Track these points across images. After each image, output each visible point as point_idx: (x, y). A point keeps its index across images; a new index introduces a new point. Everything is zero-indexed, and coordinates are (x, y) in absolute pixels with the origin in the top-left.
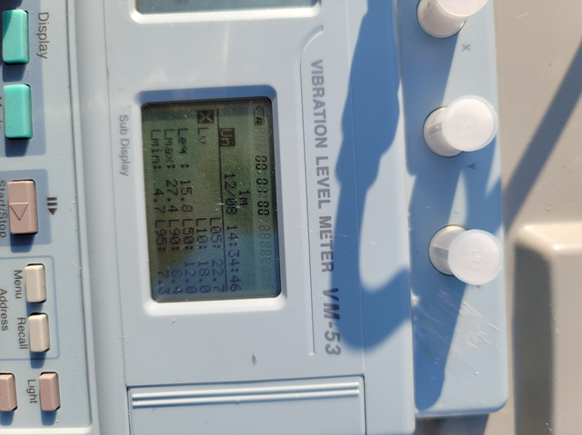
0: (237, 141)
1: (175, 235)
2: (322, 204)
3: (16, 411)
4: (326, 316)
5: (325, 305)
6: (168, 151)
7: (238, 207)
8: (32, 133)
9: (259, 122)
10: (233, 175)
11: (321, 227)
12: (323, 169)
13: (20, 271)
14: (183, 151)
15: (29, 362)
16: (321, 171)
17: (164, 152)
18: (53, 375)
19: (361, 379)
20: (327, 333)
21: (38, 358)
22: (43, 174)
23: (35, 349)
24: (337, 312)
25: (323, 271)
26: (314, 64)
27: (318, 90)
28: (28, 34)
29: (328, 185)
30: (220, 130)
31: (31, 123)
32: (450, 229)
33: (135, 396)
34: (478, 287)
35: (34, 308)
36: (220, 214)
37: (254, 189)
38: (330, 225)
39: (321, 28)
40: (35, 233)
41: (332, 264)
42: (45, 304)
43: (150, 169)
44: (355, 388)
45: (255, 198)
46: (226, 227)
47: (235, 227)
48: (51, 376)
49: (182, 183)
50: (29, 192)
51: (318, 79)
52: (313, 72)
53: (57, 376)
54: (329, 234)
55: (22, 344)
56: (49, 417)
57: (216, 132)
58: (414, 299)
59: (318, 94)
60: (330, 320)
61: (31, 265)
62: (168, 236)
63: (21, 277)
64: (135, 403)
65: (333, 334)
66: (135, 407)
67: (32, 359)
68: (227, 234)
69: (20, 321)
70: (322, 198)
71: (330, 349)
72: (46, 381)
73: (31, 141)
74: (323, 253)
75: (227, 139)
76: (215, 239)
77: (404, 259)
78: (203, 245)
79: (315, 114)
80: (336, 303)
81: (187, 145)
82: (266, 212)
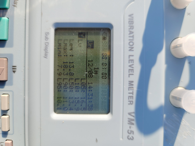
0: (95, 46)
5: (128, 118)
6: (65, 49)
8: (8, 38)
10: (92, 61)
11: (129, 85)
12: (131, 60)
14: (71, 49)
18: (11, 141)
20: (128, 131)
21: (5, 134)
22: (11, 56)
23: (4, 130)
24: (133, 122)
25: (129, 104)
26: (130, 16)
31: (8, 34)
32: (179, 88)
35: (4, 113)
37: (101, 67)
38: (133, 85)
42: (9, 111)
46: (87, 83)
49: (70, 63)
50: (5, 63)
51: (131, 22)
54: (132, 89)
57: (86, 42)
59: (131, 28)
60: (130, 125)
61: (4, 94)
62: (63, 85)
65: (131, 131)
67: (2, 134)
68: (88, 86)
70: (130, 73)
71: (129, 138)
72: (8, 144)
74: (129, 97)
75: (90, 45)
76: (83, 87)
78: (77, 90)
79: (129, 37)
80: (133, 118)
81: (73, 46)
82: (105, 78)
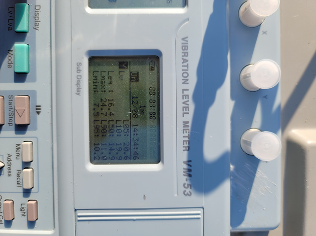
0: (140, 79)
1: (104, 128)
2: (185, 115)
3: (13, 221)
4: (184, 175)
5: (184, 169)
6: (102, 83)
7: (139, 114)
8: (29, 70)
9: (152, 69)
10: (137, 97)
11: (183, 127)
12: (186, 96)
13: (19, 145)
14: (110, 83)
15: (22, 194)
16: (184, 97)
17: (100, 83)
18: (35, 201)
19: (202, 209)
20: (184, 184)
21: (27, 192)
22: (34, 93)
23: (26, 187)
24: (190, 173)
25: (184, 150)
26: (183, 39)
27: (185, 53)
28: (29, 16)
29: (188, 105)
30: (130, 73)
31: (29, 65)
32: (252, 130)
33: (79, 214)
34: (266, 162)
35: (26, 165)
36: (129, 118)
37: (148, 105)
38: (188, 126)
39: (188, 19)
40: (29, 124)
41: (189, 147)
42: (32, 163)
43: (92, 92)
44: (199, 214)
45: (148, 110)
46: (132, 125)
47: (137, 125)
48: (34, 202)
49: (109, 100)
50: (26, 102)
51: (185, 47)
52: (182, 43)
53: (37, 202)
54: (187, 131)
55: (19, 184)
56: (31, 224)
57: (129, 73)
58: (232, 167)
59: (185, 56)
60: (186, 177)
61: (25, 141)
62: (100, 129)
63: (20, 148)
64: (79, 219)
65: (188, 185)
66: (79, 221)
67: (23, 192)
68: (133, 129)
69: (18, 172)
70: (185, 111)
71: (186, 193)
72: (31, 205)
73: (28, 74)
74: (184, 141)
75: (134, 77)
76: (126, 131)
77: (227, 146)
78: (119, 134)
79: (183, 66)
80: (190, 168)
81: (112, 80)
82: (154, 118)
